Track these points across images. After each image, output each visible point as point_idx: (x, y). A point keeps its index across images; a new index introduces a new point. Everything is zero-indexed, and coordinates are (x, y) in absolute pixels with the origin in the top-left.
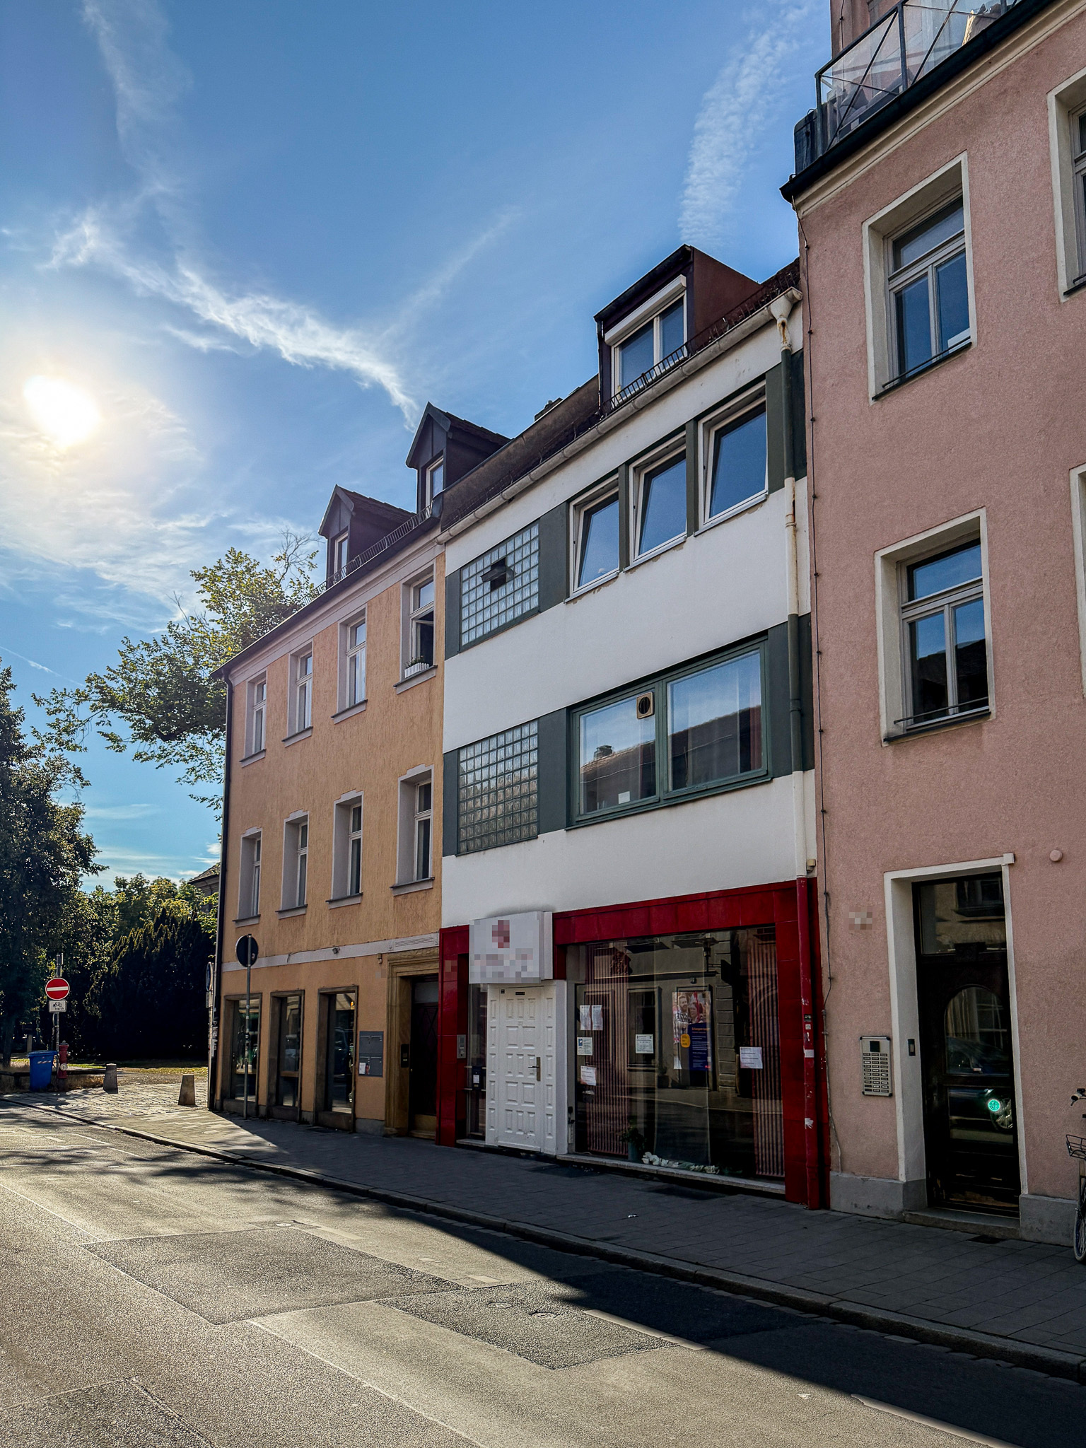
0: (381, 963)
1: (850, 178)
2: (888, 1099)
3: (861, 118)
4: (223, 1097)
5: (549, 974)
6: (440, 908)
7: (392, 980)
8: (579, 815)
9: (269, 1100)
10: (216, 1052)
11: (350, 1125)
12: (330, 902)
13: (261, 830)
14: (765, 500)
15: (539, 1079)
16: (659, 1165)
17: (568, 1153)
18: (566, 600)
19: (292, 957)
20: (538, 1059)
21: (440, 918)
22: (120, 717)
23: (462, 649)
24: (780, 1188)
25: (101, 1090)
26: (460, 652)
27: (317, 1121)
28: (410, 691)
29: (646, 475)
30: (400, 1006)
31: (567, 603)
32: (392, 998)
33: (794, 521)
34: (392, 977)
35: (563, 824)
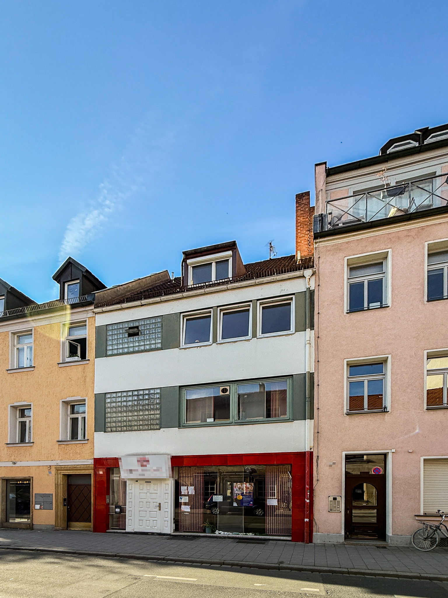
0: (49, 469)
1: (341, 241)
6: (93, 450)
7: (58, 476)
8: (184, 424)
11: (29, 527)
12: (7, 444)
14: (293, 334)
15: (160, 510)
17: (172, 532)
20: (160, 504)
21: (93, 454)
24: (288, 538)
26: (106, 356)
27: (2, 526)
28: (69, 367)
29: (223, 313)
30: (63, 484)
31: (178, 349)
33: (310, 343)
34: (58, 474)
35: (178, 426)
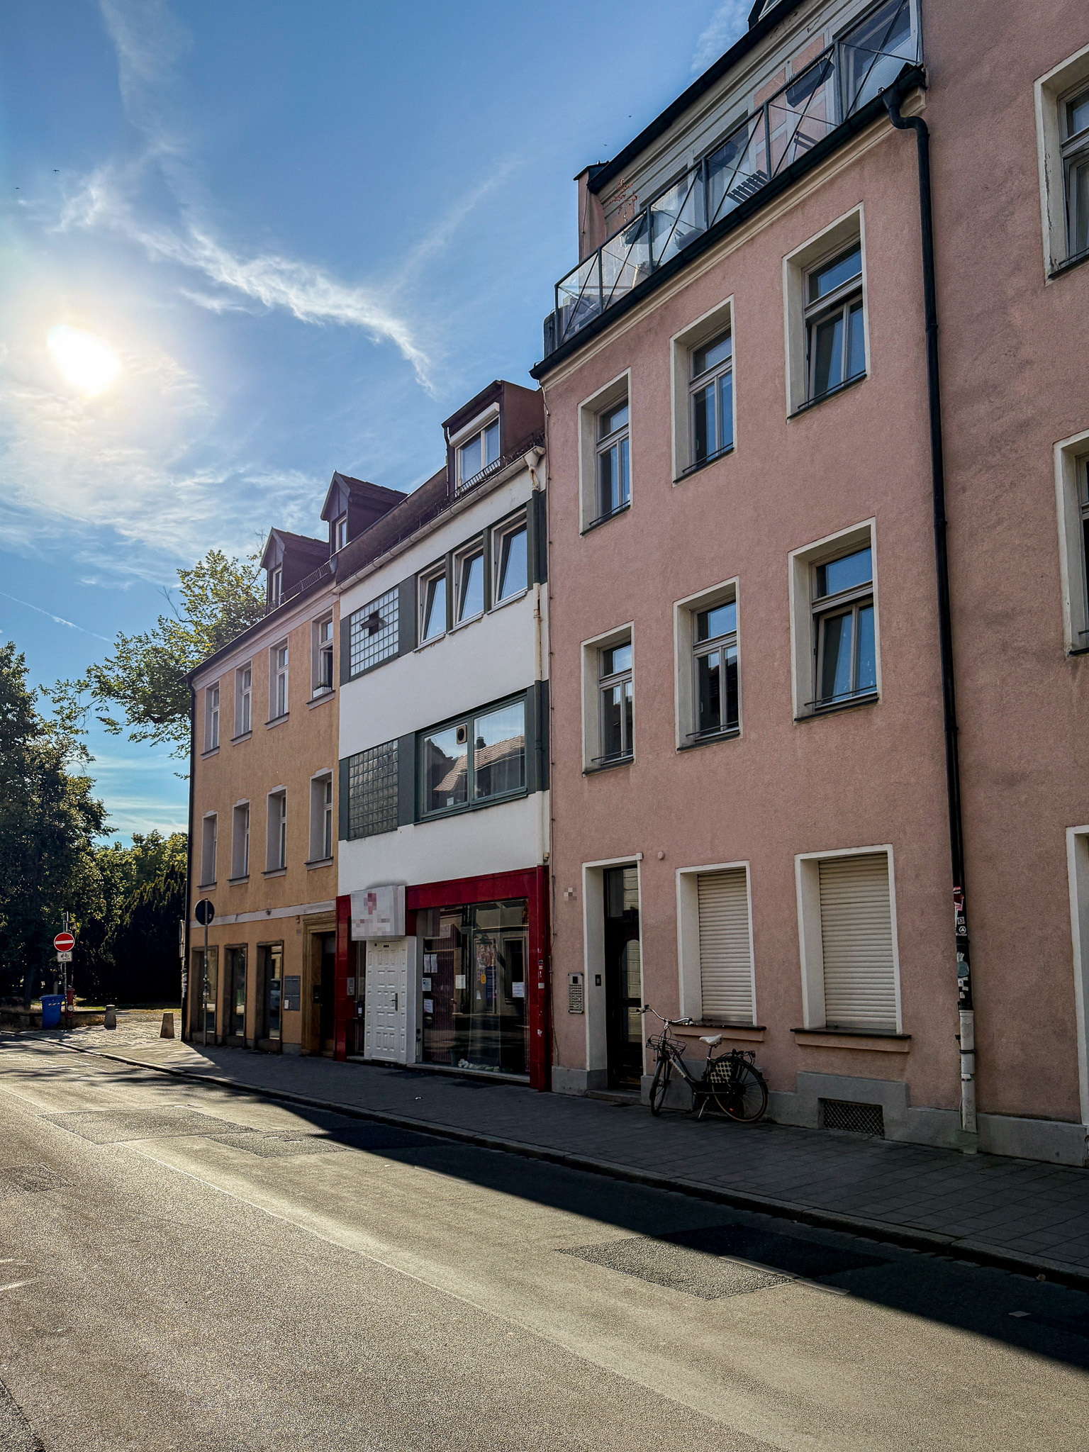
0: (299, 923)
1: (572, 369)
2: (581, 1015)
3: (581, 323)
4: (192, 1030)
5: (402, 932)
6: (337, 881)
7: (306, 937)
8: (424, 813)
9: (224, 1031)
10: (186, 994)
11: (279, 1049)
12: (265, 873)
13: (216, 813)
14: (525, 596)
15: (396, 1009)
16: (468, 1068)
17: (416, 1063)
18: (415, 650)
19: (239, 917)
20: (396, 994)
21: (337, 889)
22: (117, 703)
23: (351, 679)
24: (527, 1079)
25: (102, 1027)
26: (350, 681)
27: (257, 1046)
28: (317, 708)
29: (465, 560)
30: (313, 955)
31: (415, 652)
32: (306, 950)
33: (539, 614)
34: (306, 935)
35: (413, 820)
